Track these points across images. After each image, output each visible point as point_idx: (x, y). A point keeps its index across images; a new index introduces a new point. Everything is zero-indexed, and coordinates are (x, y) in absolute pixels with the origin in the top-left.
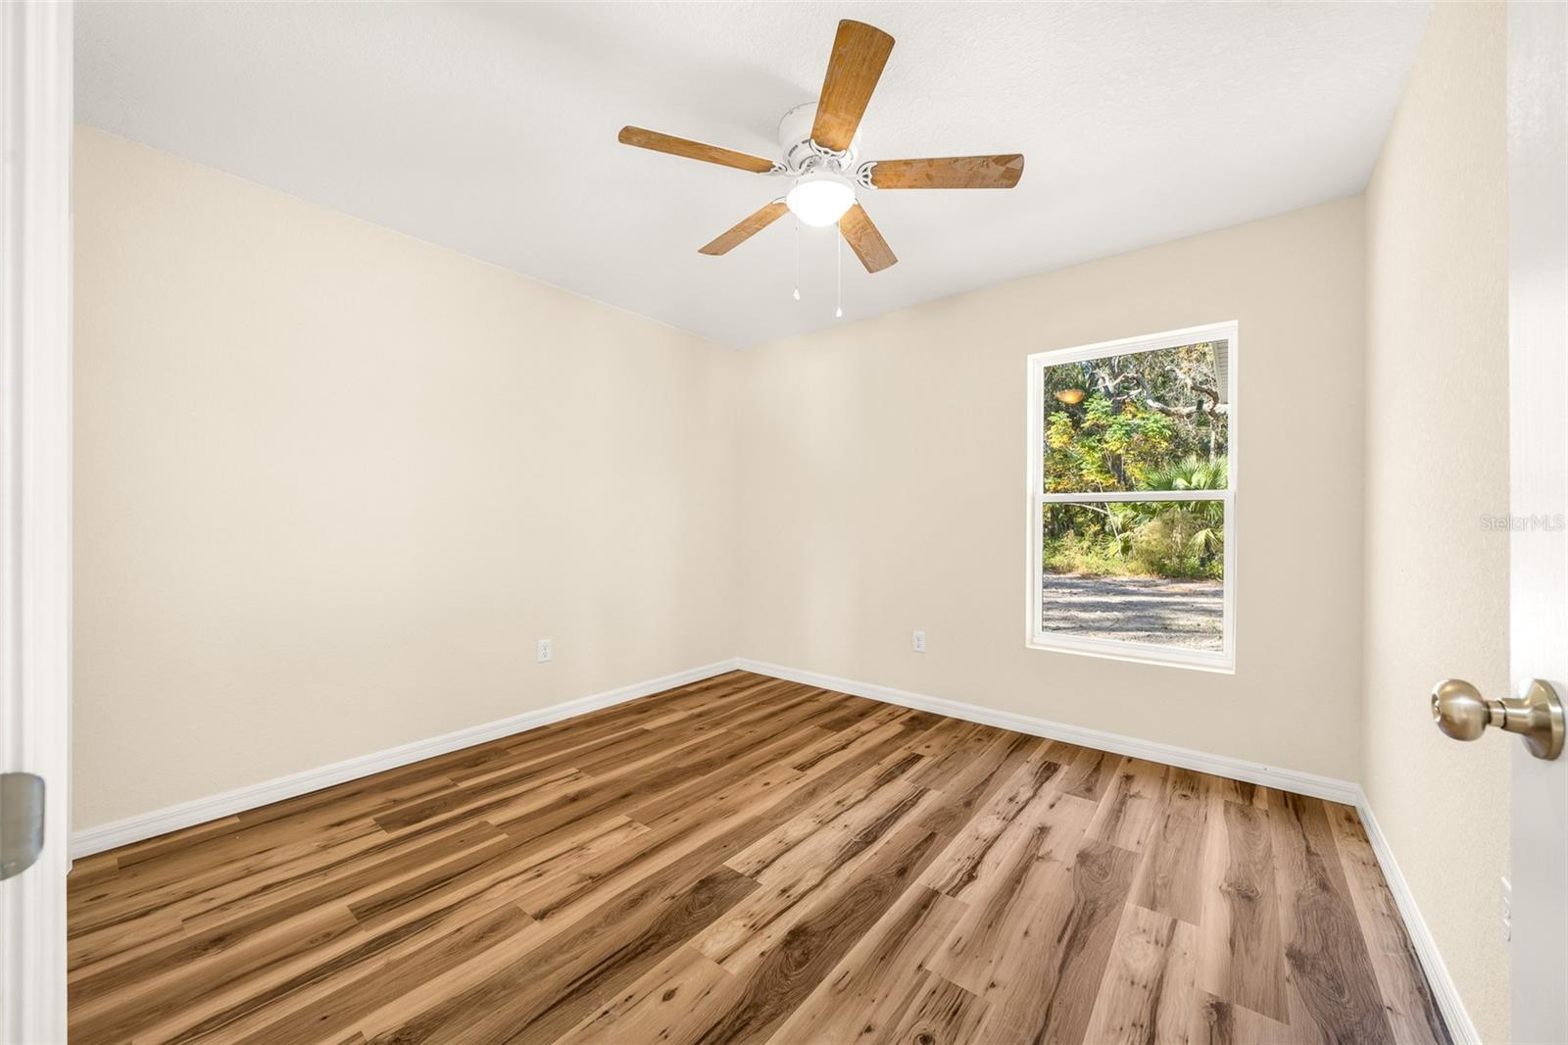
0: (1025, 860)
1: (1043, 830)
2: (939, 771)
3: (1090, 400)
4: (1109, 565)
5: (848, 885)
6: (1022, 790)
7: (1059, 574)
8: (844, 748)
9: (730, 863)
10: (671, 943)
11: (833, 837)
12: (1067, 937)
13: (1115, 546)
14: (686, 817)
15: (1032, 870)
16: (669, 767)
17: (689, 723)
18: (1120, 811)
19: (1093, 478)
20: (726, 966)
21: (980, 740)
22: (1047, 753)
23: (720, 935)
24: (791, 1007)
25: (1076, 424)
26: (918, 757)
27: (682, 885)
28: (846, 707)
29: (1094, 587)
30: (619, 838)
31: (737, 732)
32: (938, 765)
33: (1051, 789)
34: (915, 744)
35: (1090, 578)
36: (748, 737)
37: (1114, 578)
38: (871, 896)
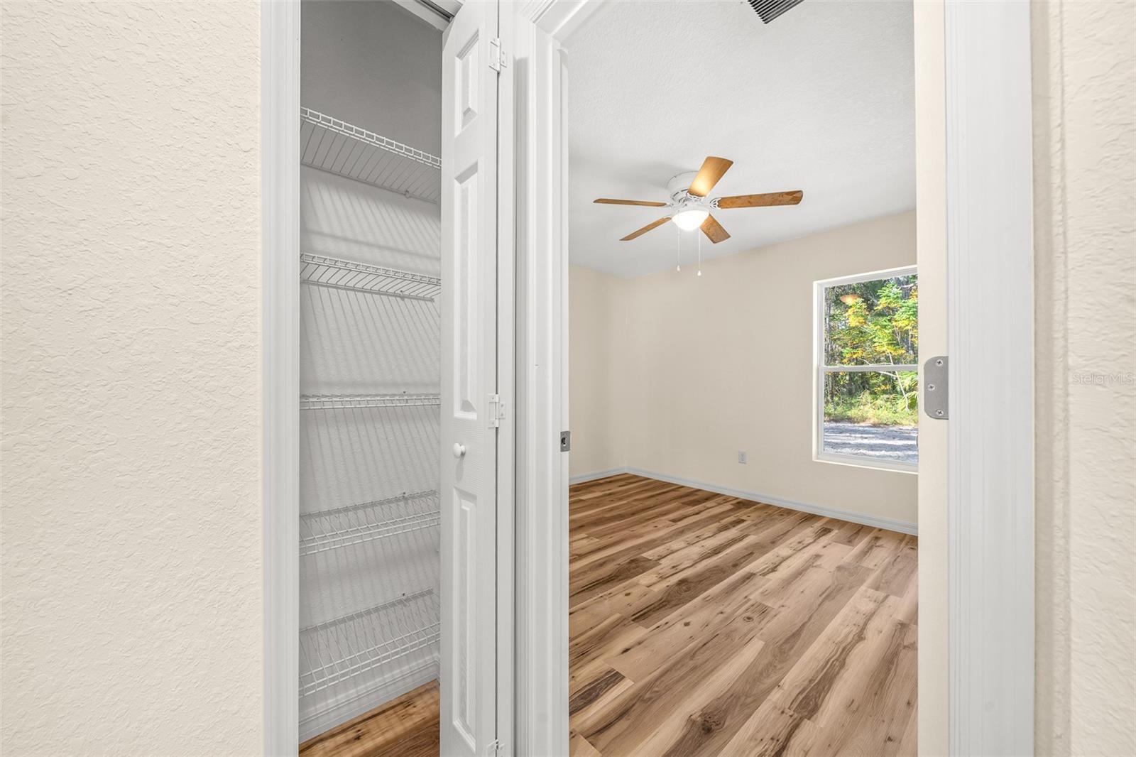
0: (806, 566)
1: (817, 556)
2: (755, 528)
3: (884, 288)
4: (897, 418)
5: (706, 568)
6: (807, 539)
7: (855, 423)
8: (697, 514)
9: (644, 555)
10: (622, 579)
11: (696, 550)
12: (823, 596)
13: (903, 403)
14: (616, 537)
15: (809, 570)
16: (600, 516)
17: (604, 498)
18: (868, 552)
19: (884, 349)
20: (651, 588)
21: (782, 515)
22: (825, 524)
23: (644, 579)
24: (684, 603)
25: (870, 307)
26: (743, 521)
27: (623, 560)
28: (696, 495)
29: (883, 433)
30: (585, 542)
31: (634, 503)
32: (755, 525)
33: (824, 540)
34: (741, 514)
35: (879, 427)
36: (640, 506)
37: (901, 428)
38: (718, 573)
